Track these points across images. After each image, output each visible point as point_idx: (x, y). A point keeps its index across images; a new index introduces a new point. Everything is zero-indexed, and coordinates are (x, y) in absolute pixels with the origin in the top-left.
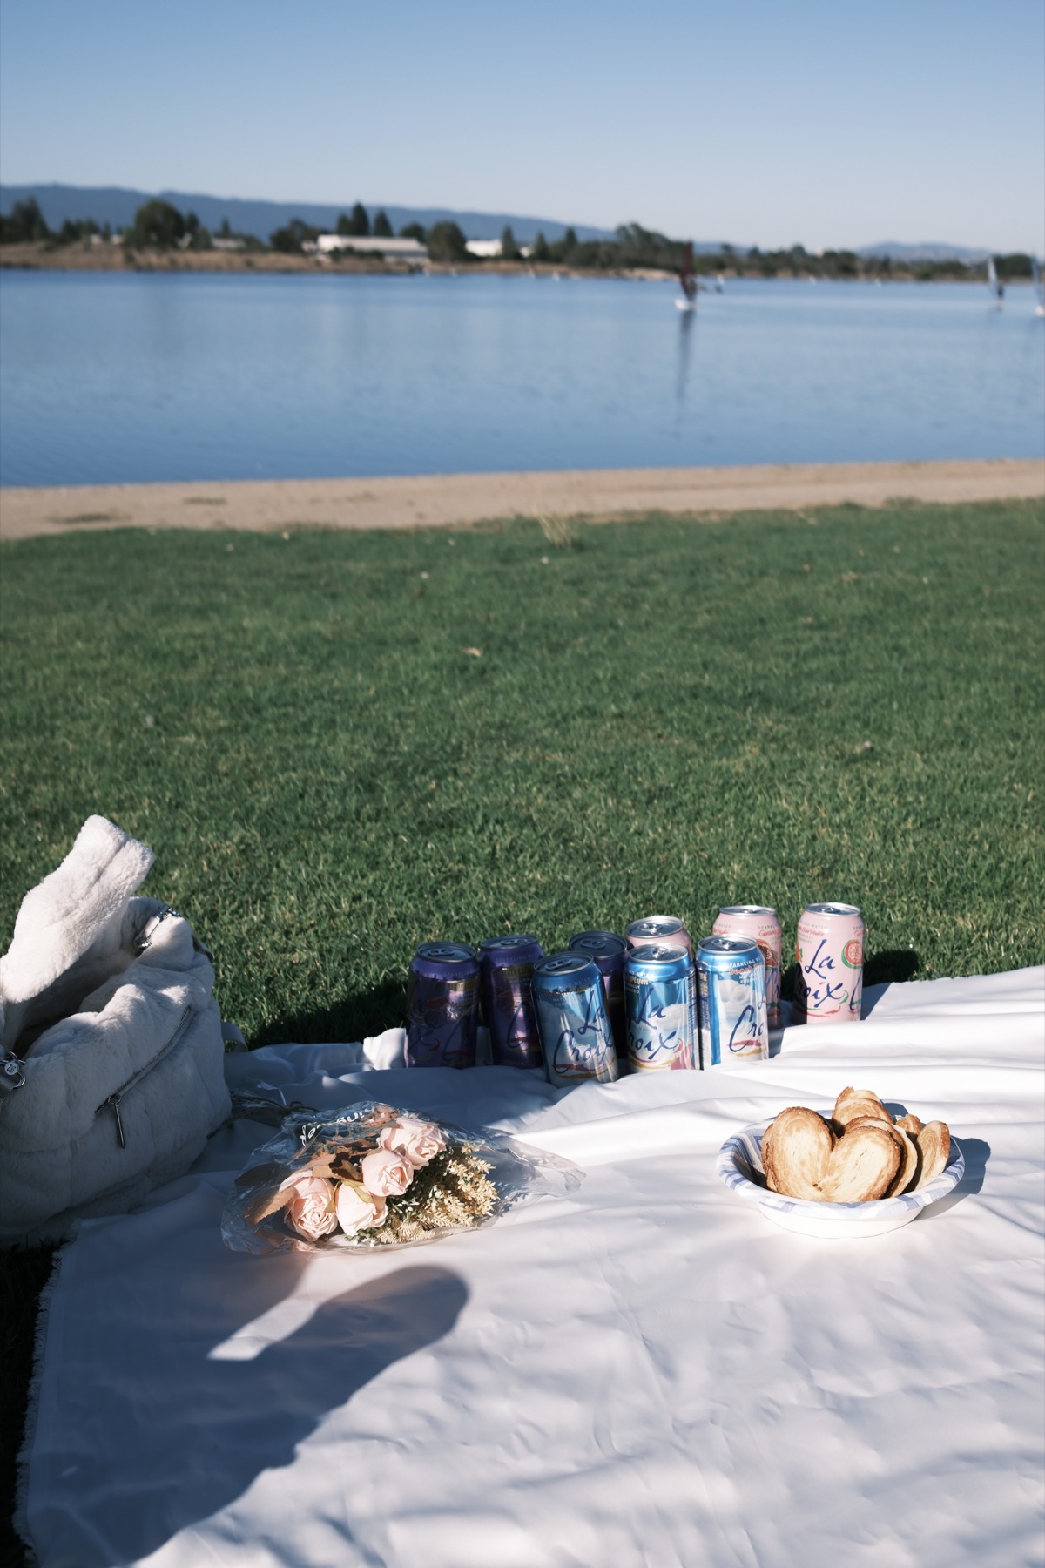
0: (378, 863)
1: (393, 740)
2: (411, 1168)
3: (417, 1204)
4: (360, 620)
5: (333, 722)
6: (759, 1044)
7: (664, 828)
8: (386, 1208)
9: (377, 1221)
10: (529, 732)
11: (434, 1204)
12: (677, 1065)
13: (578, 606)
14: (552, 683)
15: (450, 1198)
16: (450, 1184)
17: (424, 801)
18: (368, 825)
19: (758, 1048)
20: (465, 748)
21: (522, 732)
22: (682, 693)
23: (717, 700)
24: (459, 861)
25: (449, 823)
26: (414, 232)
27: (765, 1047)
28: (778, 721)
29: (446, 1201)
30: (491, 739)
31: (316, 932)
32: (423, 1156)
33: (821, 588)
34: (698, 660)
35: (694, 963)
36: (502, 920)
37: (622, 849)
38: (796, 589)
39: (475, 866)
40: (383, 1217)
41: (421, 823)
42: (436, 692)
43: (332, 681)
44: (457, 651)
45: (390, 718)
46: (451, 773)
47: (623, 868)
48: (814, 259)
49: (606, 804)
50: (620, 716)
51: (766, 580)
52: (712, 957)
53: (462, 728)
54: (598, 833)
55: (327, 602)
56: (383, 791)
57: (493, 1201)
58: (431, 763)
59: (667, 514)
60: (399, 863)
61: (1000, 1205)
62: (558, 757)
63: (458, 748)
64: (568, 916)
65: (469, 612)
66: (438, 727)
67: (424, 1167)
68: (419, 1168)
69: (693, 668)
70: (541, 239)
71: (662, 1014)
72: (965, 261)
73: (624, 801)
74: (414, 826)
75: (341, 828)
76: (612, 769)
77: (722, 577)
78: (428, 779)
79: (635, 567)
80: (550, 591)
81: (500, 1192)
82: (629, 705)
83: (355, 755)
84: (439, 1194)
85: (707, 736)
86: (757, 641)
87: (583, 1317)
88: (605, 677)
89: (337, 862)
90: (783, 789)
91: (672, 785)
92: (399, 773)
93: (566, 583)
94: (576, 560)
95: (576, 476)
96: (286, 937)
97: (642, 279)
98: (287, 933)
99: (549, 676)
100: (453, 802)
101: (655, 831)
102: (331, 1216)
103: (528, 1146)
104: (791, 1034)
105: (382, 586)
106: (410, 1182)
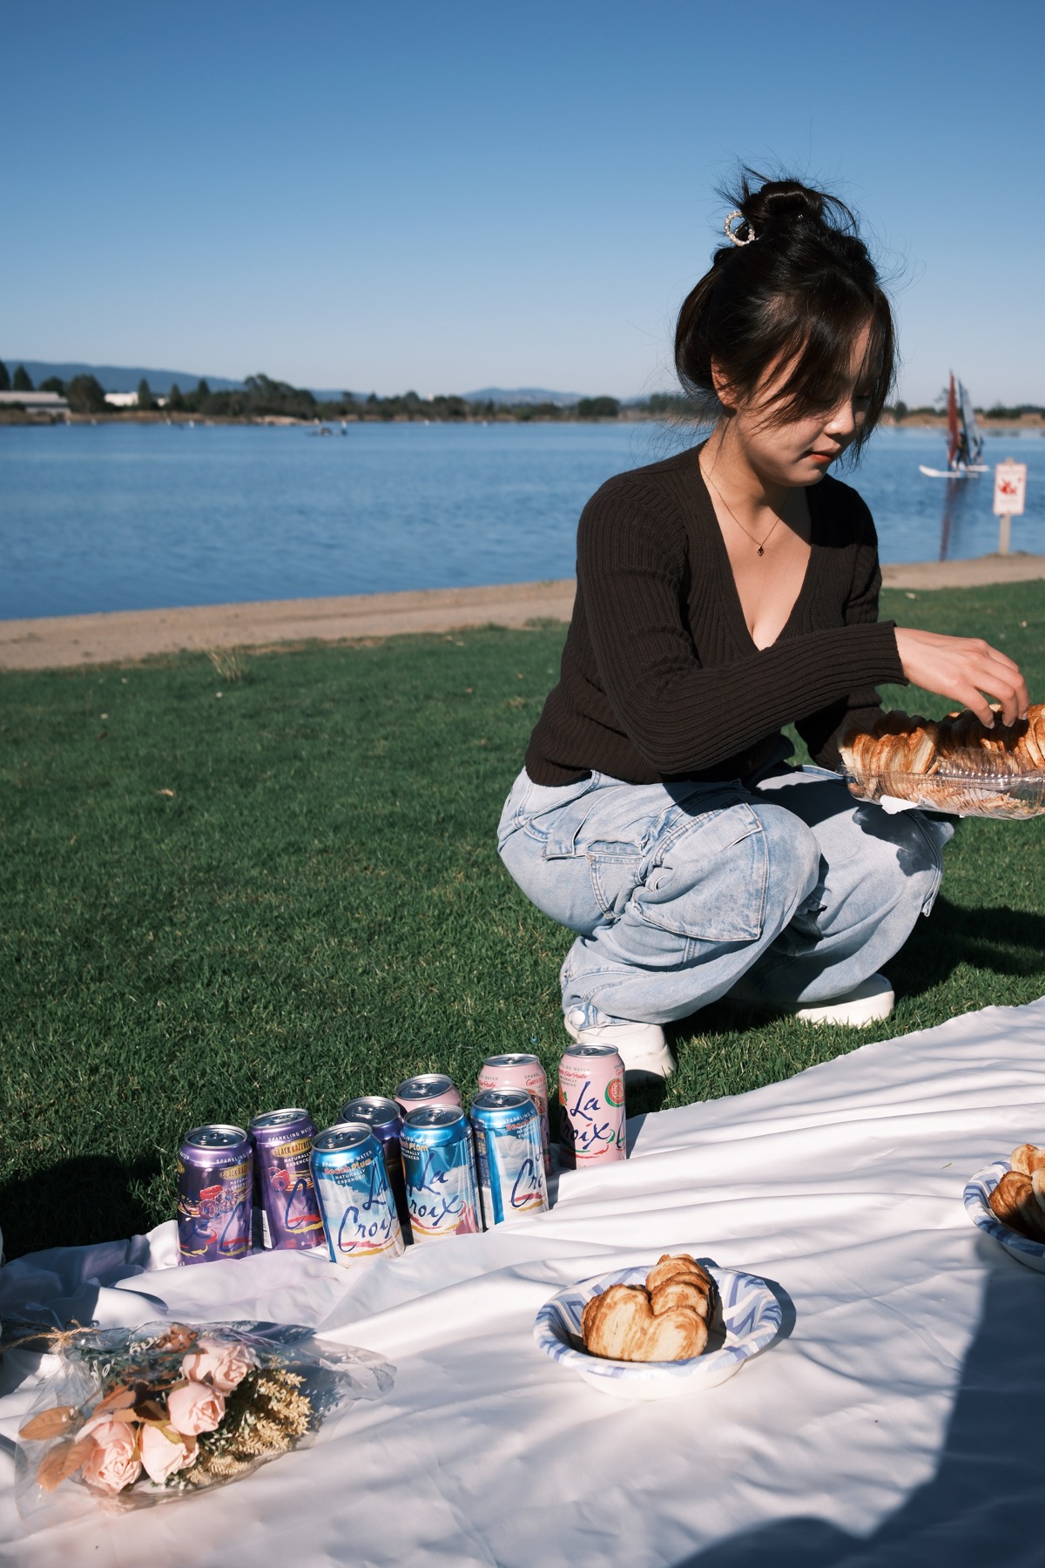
0: (109, 1028)
1: (102, 891)
2: (222, 1395)
3: (230, 1435)
4: (48, 765)
5: (38, 875)
6: (539, 1196)
7: (390, 965)
8: (197, 1446)
9: (187, 1461)
10: (237, 872)
11: (247, 1431)
12: (462, 1229)
13: (261, 740)
14: (251, 820)
15: (264, 1422)
16: (261, 1406)
17: (145, 954)
18: (93, 987)
19: (538, 1200)
20: (176, 894)
21: (231, 874)
22: (379, 823)
23: (413, 827)
24: (193, 1018)
25: (174, 977)
26: (53, 385)
27: (545, 1198)
28: (476, 846)
29: (259, 1426)
30: (201, 883)
31: (57, 1112)
32: (232, 1381)
33: (489, 711)
34: (387, 788)
35: (470, 1121)
36: (250, 1080)
37: (353, 991)
38: (463, 712)
39: (209, 1022)
40: (193, 1456)
41: (148, 980)
42: (137, 836)
43: (29, 833)
44: (151, 793)
45: (95, 867)
46: (167, 922)
47: (359, 1012)
48: (426, 403)
49: (328, 944)
50: (324, 850)
51: (432, 703)
52: (487, 1115)
53: (172, 874)
54: (327, 975)
55: (10, 749)
56: (101, 947)
57: (307, 1416)
58: (145, 914)
59: (324, 642)
60: (132, 1026)
61: (814, 1349)
62: (270, 898)
63: (170, 894)
64: (314, 1068)
65: (155, 751)
66: (146, 874)
67: (233, 1392)
68: (228, 1395)
69: (383, 796)
70: (175, 389)
71: (445, 1179)
72: (559, 404)
73: (345, 939)
74: (140, 984)
75: (64, 991)
76: (327, 906)
77: (390, 702)
78: (144, 930)
79: (306, 698)
80: (230, 726)
81: (314, 1406)
82: (331, 839)
83: (67, 910)
84: (251, 1420)
85: (411, 865)
86: (435, 764)
87: (428, 1545)
88: (301, 811)
89: (68, 1030)
90: (495, 914)
91: (389, 919)
92: (114, 927)
93: (244, 716)
94: (249, 692)
95: (231, 610)
96: (25, 1120)
97: (271, 424)
98: (26, 1116)
99: (246, 812)
100: (174, 954)
101: (383, 970)
102: (135, 1464)
103: (329, 1343)
104: (565, 1180)
105: (63, 729)
106: (221, 1415)
